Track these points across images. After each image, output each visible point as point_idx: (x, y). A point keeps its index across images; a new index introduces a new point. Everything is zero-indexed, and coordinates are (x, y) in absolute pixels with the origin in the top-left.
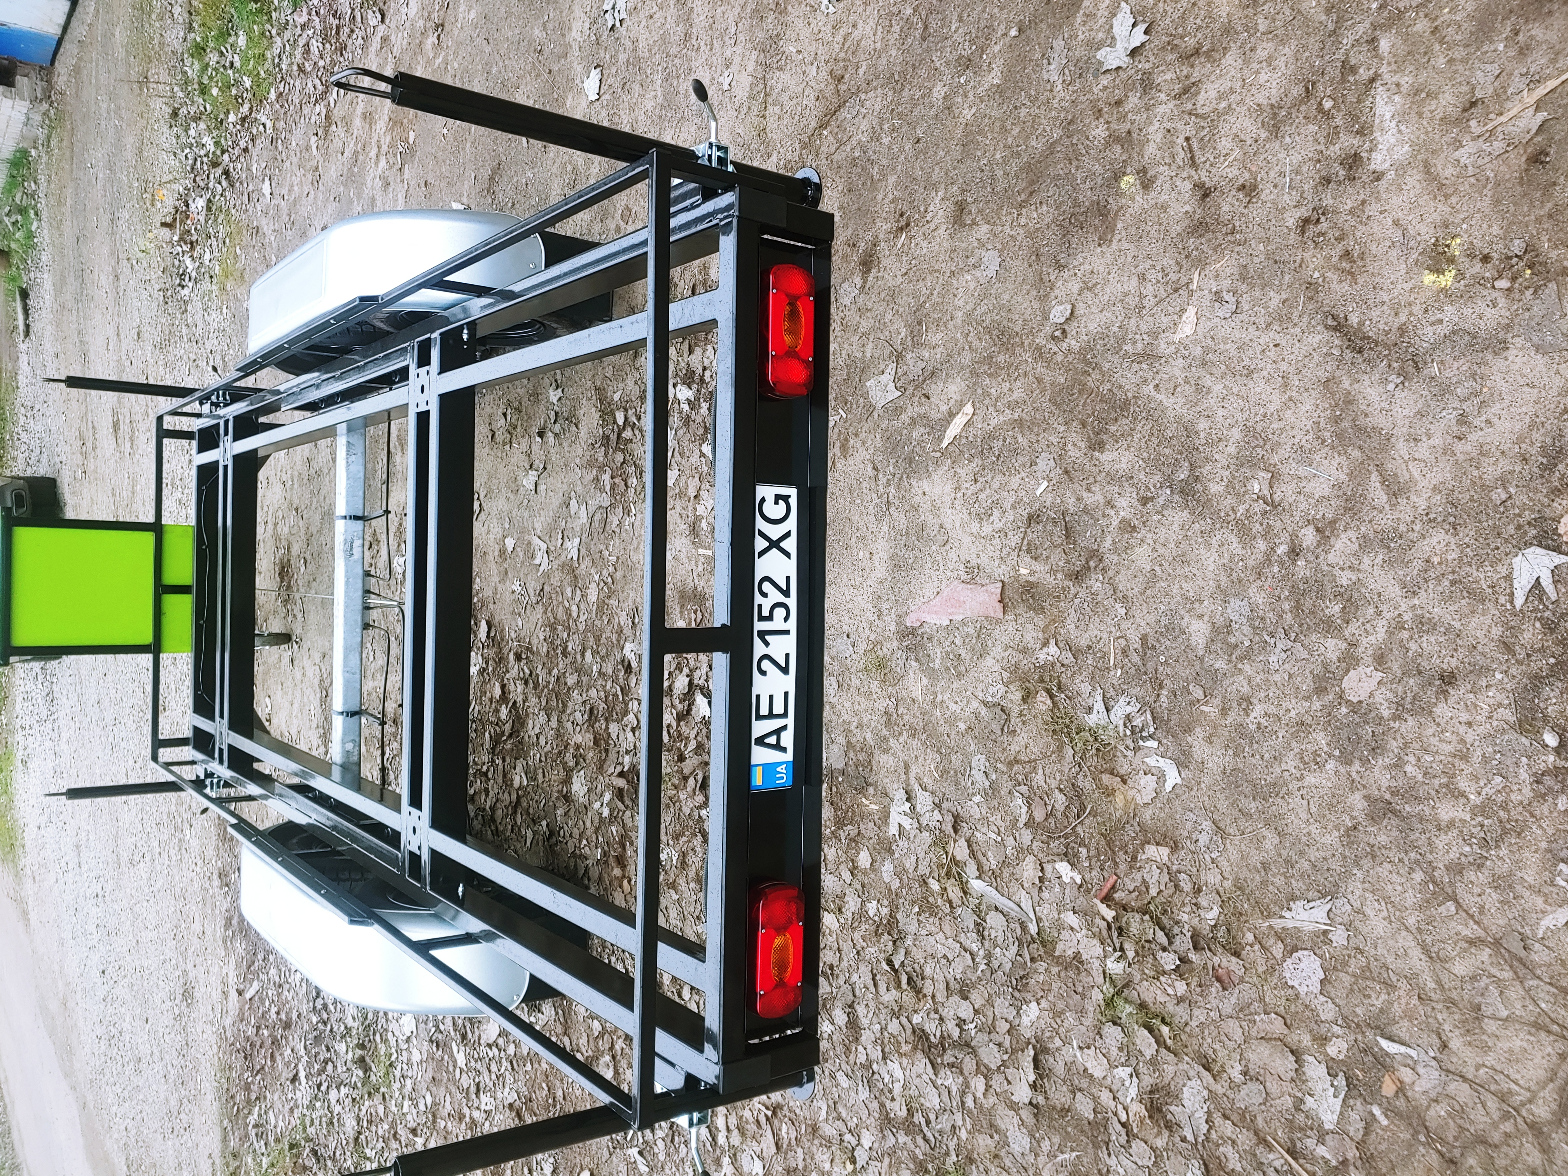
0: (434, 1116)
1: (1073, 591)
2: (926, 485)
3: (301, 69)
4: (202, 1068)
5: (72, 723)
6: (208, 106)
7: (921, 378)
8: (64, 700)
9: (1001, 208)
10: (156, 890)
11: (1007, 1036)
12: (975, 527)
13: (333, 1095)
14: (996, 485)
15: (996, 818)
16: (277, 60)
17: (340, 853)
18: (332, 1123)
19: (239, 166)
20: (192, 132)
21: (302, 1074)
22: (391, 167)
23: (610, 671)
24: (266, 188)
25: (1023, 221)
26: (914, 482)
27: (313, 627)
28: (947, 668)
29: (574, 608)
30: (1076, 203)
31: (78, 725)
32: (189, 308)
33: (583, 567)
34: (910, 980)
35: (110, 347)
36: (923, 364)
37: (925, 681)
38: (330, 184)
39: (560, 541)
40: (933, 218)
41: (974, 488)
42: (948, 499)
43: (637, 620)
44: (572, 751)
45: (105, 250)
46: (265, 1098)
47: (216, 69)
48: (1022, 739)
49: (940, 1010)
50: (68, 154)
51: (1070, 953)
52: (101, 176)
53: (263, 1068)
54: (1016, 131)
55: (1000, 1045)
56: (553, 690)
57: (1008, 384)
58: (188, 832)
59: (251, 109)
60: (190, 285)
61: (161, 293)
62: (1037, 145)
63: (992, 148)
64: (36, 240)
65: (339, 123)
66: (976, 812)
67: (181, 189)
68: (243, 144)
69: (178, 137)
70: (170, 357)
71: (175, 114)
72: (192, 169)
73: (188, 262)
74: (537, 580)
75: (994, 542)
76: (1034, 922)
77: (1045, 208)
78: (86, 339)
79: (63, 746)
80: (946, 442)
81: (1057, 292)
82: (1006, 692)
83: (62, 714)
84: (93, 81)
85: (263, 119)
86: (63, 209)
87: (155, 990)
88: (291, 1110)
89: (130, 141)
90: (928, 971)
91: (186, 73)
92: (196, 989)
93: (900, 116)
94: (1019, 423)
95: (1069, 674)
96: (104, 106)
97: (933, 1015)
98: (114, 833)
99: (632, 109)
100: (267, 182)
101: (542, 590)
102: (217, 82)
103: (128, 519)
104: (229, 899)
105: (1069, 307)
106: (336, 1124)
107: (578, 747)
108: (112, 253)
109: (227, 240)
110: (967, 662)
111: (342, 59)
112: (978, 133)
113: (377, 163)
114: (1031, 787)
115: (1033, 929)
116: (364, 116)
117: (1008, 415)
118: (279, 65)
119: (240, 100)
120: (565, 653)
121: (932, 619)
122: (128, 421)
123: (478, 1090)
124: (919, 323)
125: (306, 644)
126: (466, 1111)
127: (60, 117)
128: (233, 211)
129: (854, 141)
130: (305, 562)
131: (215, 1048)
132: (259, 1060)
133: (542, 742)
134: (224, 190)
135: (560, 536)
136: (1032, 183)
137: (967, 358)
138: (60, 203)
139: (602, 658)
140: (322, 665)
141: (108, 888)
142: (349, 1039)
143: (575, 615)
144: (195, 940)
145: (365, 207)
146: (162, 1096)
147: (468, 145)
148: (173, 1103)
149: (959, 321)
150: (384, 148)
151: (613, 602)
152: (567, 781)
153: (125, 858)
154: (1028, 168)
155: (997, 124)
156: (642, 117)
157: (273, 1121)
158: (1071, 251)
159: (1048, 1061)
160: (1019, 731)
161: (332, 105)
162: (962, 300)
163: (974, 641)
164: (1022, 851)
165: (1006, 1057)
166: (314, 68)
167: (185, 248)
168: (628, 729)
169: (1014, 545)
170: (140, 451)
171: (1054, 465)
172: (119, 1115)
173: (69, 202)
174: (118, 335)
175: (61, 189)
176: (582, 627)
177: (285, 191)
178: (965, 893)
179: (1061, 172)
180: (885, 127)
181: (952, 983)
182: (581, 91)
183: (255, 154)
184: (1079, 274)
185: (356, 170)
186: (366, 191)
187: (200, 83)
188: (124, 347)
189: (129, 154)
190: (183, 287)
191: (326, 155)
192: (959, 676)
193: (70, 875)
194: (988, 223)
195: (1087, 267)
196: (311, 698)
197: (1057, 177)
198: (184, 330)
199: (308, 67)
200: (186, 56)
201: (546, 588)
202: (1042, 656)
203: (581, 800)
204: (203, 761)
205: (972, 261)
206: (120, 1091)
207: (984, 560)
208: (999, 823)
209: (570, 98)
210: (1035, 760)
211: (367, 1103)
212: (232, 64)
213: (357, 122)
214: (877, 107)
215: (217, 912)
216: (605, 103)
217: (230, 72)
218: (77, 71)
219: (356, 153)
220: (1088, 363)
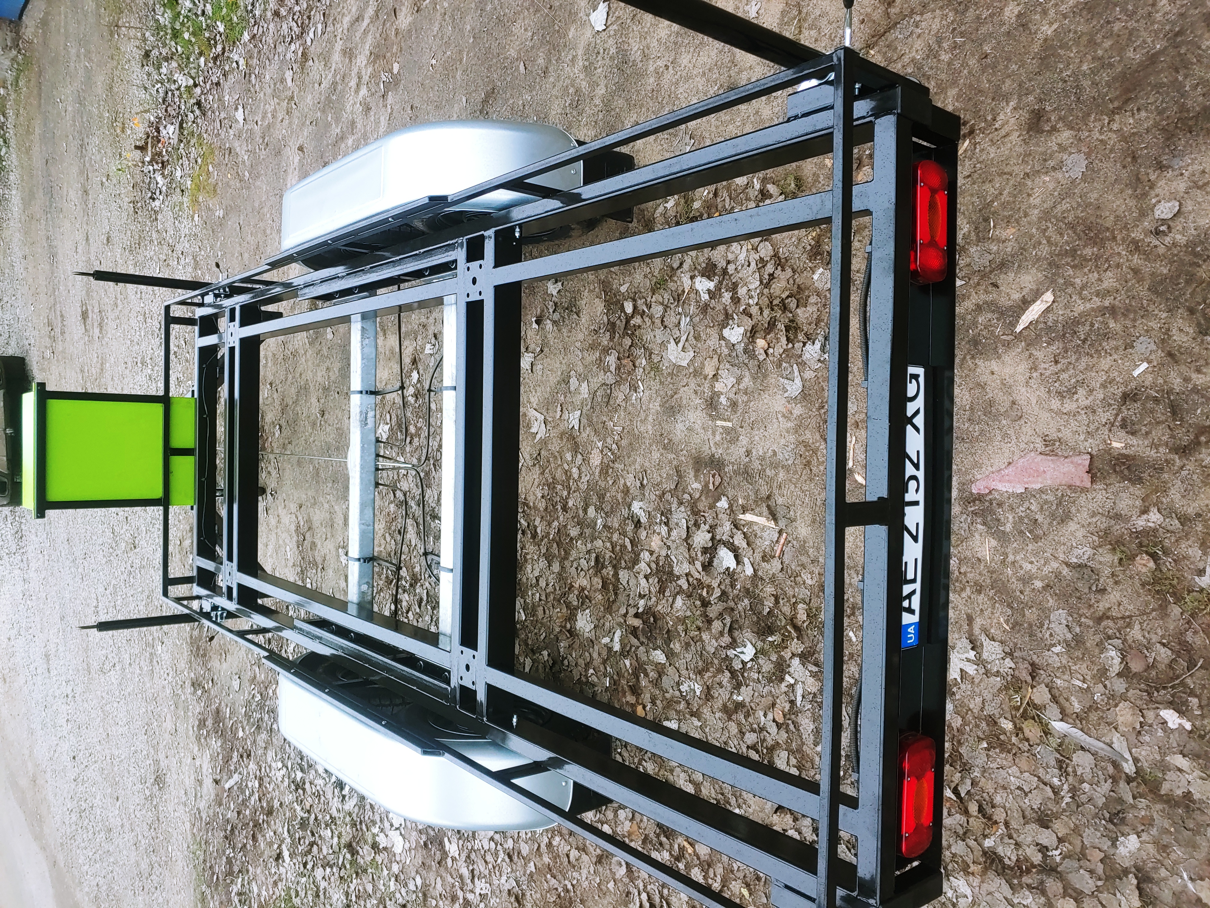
0: (425, 895)
1: (1178, 463)
2: (994, 365)
3: (277, 14)
4: (173, 840)
5: (40, 556)
6: (179, 48)
7: (988, 269)
8: (33, 537)
9: (1089, 115)
10: (126, 694)
11: (1099, 864)
12: (1055, 404)
13: (319, 873)
14: (1082, 365)
15: (1082, 667)
16: (249, 8)
17: (373, 682)
18: (318, 896)
19: (211, 98)
20: (164, 70)
21: (286, 854)
22: (372, 95)
23: (616, 525)
24: (239, 115)
25: (1115, 126)
26: (980, 362)
27: (288, 482)
28: (1021, 532)
29: (575, 470)
30: (1183, 108)
31: (47, 557)
32: (159, 217)
33: (584, 435)
34: (981, 810)
35: (79, 250)
36: (991, 257)
37: (994, 543)
38: (306, 110)
39: (559, 413)
40: (1003, 126)
41: (1054, 368)
42: (1022, 379)
43: (645, 482)
44: (576, 592)
45: (75, 170)
46: (248, 871)
47: (187, 17)
48: (1114, 596)
49: (1015, 836)
50: (35, 92)
51: (1179, 792)
52: (70, 109)
53: (245, 845)
54: (1107, 44)
55: (1091, 872)
56: (553, 540)
57: (1096, 275)
58: (159, 648)
59: (224, 49)
60: (161, 198)
61: (131, 205)
62: (1134, 56)
63: (1078, 60)
64: (4, 163)
65: (315, 59)
66: (1055, 662)
67: (152, 119)
68: (215, 80)
69: (149, 75)
70: (140, 258)
71: (147, 55)
72: (164, 100)
73: (159, 179)
74: (534, 446)
75: (1079, 418)
76: (1131, 762)
77: (1143, 114)
78: (55, 243)
79: (32, 574)
80: (1019, 329)
81: (1158, 191)
82: (1094, 554)
83: (30, 548)
84: (62, 30)
85: (236, 57)
86: (32, 137)
87: (126, 775)
88: (275, 883)
89: (100, 80)
90: (998, 799)
91: (158, 20)
92: (168, 776)
93: (962, 34)
94: (1113, 310)
95: (1173, 539)
96: (73, 51)
97: (1006, 840)
98: (84, 646)
99: (643, 37)
100: (241, 110)
101: (539, 454)
102: (188, 28)
103: (96, 391)
104: (202, 704)
105: (1177, 204)
106: (322, 896)
107: (582, 589)
108: (81, 172)
109: (199, 160)
110: (1045, 527)
111: (319, 4)
112: (1061, 47)
113: (357, 91)
114: (1125, 641)
115: (1129, 768)
116: (344, 52)
117: (1097, 302)
118: (252, 11)
119: (212, 42)
120: (565, 509)
121: (1003, 487)
122: (96, 310)
123: (473, 877)
124: (986, 220)
125: (281, 496)
126: (460, 894)
127: (28, 61)
128: (205, 136)
129: (906, 59)
130: (281, 427)
131: (188, 825)
132: (241, 838)
133: (543, 584)
134: (196, 118)
135: (559, 409)
136: (1128, 91)
137: (1044, 250)
138: (29, 132)
139: (606, 514)
140: (298, 514)
141: (79, 690)
142: (333, 827)
143: (576, 476)
144: (167, 736)
145: (345, 129)
146: (133, 861)
147: (459, 73)
148: (144, 866)
149: (1034, 218)
150: (366, 78)
151: (619, 466)
152: (572, 617)
153: (95, 666)
154: (1123, 77)
155: (1085, 39)
156: (655, 44)
157: (256, 890)
158: (1176, 153)
159: (1152, 889)
160: (1109, 590)
161: (309, 43)
162: (1039, 199)
163: (1054, 507)
164: (1113, 699)
165: (1100, 883)
166: (289, 13)
167: (156, 167)
168: (641, 576)
169: (1104, 421)
170: (109, 335)
171: (1155, 348)
172: (90, 873)
173: (37, 131)
174: (87, 239)
175: (29, 121)
176: (584, 487)
177: (258, 118)
178: (1046, 733)
179: (1165, 80)
180: (945, 45)
181: (1028, 812)
182: (586, 23)
183: (226, 87)
184: (1186, 174)
185: (334, 98)
186: (345, 116)
187: (173, 29)
188: (93, 249)
189: (100, 89)
190: (154, 199)
191: (302, 87)
192: (1036, 539)
193: (39, 678)
194: (1072, 128)
195: (1196, 167)
196: (287, 541)
197: (1158, 86)
198: (154, 235)
199: (283, 12)
200: (158, 6)
201: (543, 452)
202: (1141, 523)
203: (586, 635)
204: (208, 596)
205: (1051, 163)
206: (91, 854)
207: (1066, 434)
208: (1084, 671)
209: (572, 30)
210: (1130, 617)
211: (354, 881)
212: (203, 12)
213: (336, 57)
214: (935, 27)
215: (190, 714)
216: (612, 33)
217: (201, 18)
218: (44, 23)
219: (334, 84)
220: (1196, 255)
